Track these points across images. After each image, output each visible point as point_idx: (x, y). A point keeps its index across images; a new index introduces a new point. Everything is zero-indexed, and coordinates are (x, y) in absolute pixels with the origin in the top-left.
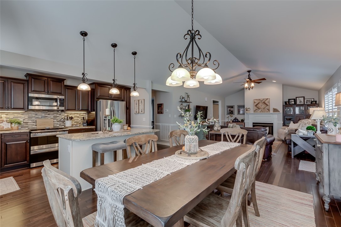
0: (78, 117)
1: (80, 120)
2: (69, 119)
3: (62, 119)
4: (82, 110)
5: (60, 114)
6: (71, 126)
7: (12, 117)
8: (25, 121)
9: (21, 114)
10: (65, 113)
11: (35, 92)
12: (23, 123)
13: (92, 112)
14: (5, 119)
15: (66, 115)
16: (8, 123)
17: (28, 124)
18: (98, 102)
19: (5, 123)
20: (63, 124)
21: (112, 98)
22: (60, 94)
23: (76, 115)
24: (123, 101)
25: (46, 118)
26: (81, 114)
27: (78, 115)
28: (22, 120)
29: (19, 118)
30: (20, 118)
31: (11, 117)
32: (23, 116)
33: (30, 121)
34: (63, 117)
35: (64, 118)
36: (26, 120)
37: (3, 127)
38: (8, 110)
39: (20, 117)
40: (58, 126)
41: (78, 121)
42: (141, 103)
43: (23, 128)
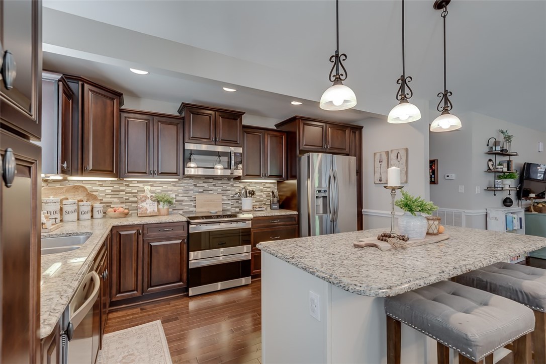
0: (262, 191)
1: (264, 196)
2: (248, 195)
3: (237, 194)
4: (271, 176)
5: (232, 185)
6: (250, 208)
7: (158, 189)
8: (178, 198)
9: (173, 185)
10: (240, 182)
11: (196, 140)
12: (176, 201)
13: (287, 180)
14: (149, 195)
15: (242, 186)
16: (154, 201)
17: (183, 204)
18: (304, 158)
19: (149, 201)
20: (237, 205)
21: (328, 151)
22: (235, 143)
23: (259, 186)
24: (348, 155)
25: (210, 192)
26: (267, 185)
27: (262, 188)
28: (174, 196)
29: (169, 192)
30: (171, 192)
31: (157, 191)
32: (175, 188)
33: (186, 199)
34: (237, 190)
35: (240, 193)
36: (179, 195)
37: (147, 210)
38: (153, 177)
39: (171, 191)
40: (229, 208)
41: (261, 199)
42: (396, 157)
43: (176, 211)
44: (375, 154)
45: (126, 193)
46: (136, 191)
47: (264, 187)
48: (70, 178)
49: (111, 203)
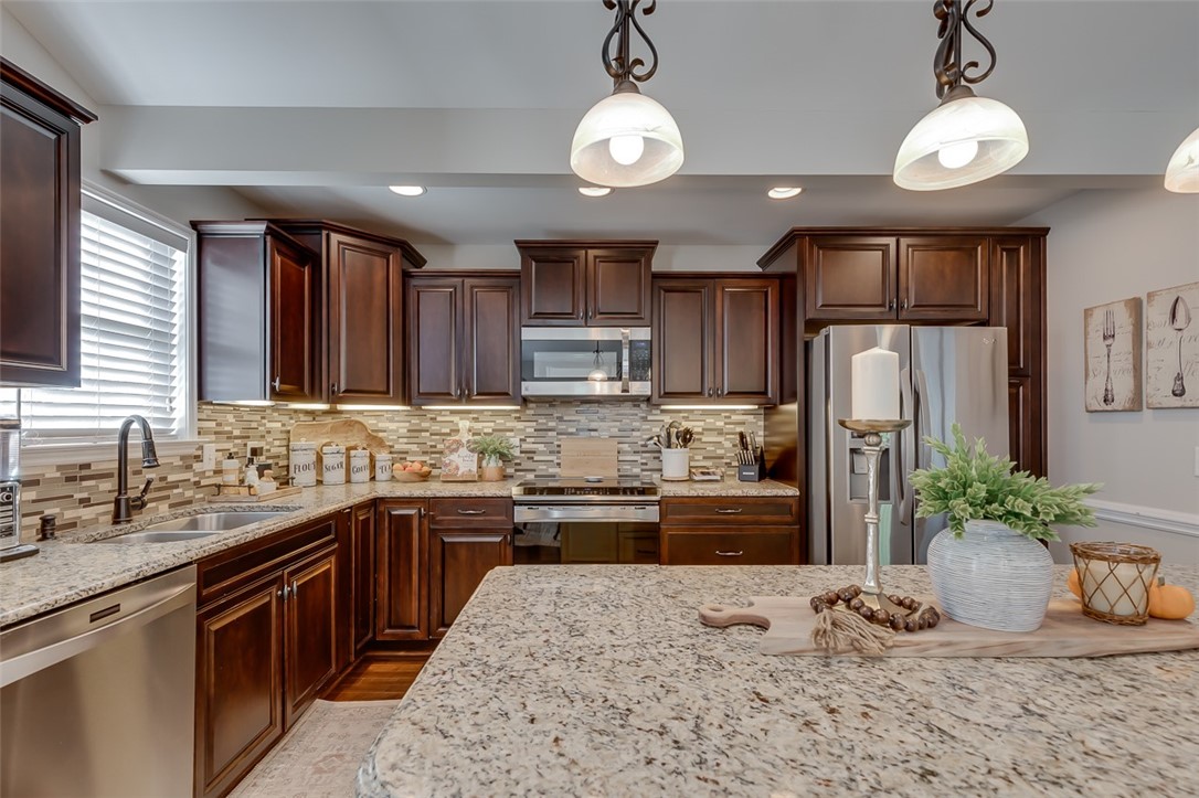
0: (720, 432)
1: (728, 444)
2: (674, 439)
3: (651, 438)
4: (735, 395)
5: (644, 419)
6: (684, 475)
7: (488, 427)
8: (525, 446)
9: (516, 418)
10: (663, 411)
12: (521, 452)
13: (782, 403)
14: (465, 437)
15: (668, 419)
16: (472, 451)
18: (818, 342)
19: (463, 451)
20: (653, 464)
21: (903, 315)
22: (633, 319)
23: (710, 420)
24: (984, 323)
25: (593, 433)
26: (735, 418)
27: (720, 424)
28: (516, 441)
29: (508, 434)
30: (512, 434)
31: (486, 431)
32: (520, 425)
33: (541, 447)
34: (656, 430)
35: (658, 436)
36: (528, 440)
37: (457, 468)
39: (512, 430)
40: (637, 471)
41: (720, 452)
42: (1168, 316)
43: (522, 473)
44: (1088, 313)
45: (431, 434)
46: (448, 431)
47: (726, 424)
48: (341, 407)
49: (407, 453)
